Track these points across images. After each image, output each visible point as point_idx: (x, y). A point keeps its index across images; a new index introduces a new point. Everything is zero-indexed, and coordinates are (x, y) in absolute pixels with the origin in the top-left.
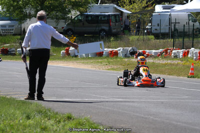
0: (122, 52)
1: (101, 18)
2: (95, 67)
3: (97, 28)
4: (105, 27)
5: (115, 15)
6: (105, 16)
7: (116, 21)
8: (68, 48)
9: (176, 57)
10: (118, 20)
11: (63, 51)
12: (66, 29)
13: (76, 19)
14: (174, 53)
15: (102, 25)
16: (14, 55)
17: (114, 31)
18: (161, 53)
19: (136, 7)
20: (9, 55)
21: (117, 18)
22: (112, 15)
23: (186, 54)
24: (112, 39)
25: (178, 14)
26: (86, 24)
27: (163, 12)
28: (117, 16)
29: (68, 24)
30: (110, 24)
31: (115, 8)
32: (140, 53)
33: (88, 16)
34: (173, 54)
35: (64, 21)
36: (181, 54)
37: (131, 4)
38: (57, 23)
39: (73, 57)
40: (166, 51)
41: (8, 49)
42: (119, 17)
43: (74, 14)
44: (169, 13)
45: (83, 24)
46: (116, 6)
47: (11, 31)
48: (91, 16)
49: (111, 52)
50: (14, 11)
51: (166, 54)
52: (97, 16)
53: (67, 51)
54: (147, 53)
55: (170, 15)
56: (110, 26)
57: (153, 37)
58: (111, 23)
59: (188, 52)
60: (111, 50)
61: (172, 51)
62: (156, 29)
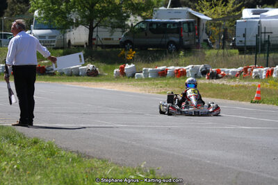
0: (191, 71)
1: (170, 26)
2: (145, 91)
3: (164, 40)
4: (175, 39)
5: (188, 23)
6: (174, 23)
7: (190, 31)
8: (123, 66)
9: (257, 77)
10: (192, 29)
11: (117, 70)
12: (123, 41)
13: (137, 27)
14: (256, 73)
15: (169, 35)
16: (54, 74)
17: (186, 43)
18: (240, 72)
19: (220, 11)
20: (46, 74)
21: (191, 27)
22: (184, 23)
23: (269, 74)
24: (181, 54)
25: (270, 21)
26: (150, 34)
27: (252, 18)
28: (191, 24)
29: (126, 35)
30: (181, 35)
31: (190, 13)
32: (213, 72)
33: (152, 23)
34: (253, 74)
35: (121, 30)
36: (264, 74)
37: (213, 7)
38: (112, 32)
39: (129, 77)
40: (246, 70)
41: (46, 67)
42: (193, 25)
43: (133, 20)
44: (258, 20)
45: (146, 35)
46: (190, 10)
47: (52, 44)
48: (157, 23)
49: (178, 70)
50: (54, 17)
51: (245, 74)
52: (165, 24)
53: (122, 69)
54: (222, 73)
55: (260, 22)
56: (181, 37)
57: (237, 51)
58: (183, 33)
59: (272, 70)
60: (177, 68)
61: (252, 70)
62: (241, 41)
